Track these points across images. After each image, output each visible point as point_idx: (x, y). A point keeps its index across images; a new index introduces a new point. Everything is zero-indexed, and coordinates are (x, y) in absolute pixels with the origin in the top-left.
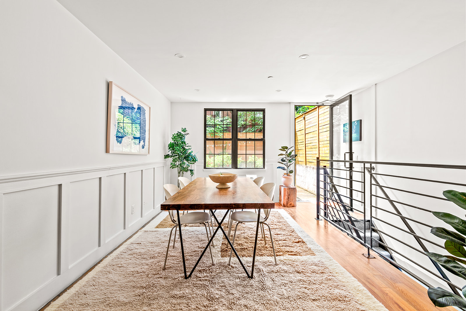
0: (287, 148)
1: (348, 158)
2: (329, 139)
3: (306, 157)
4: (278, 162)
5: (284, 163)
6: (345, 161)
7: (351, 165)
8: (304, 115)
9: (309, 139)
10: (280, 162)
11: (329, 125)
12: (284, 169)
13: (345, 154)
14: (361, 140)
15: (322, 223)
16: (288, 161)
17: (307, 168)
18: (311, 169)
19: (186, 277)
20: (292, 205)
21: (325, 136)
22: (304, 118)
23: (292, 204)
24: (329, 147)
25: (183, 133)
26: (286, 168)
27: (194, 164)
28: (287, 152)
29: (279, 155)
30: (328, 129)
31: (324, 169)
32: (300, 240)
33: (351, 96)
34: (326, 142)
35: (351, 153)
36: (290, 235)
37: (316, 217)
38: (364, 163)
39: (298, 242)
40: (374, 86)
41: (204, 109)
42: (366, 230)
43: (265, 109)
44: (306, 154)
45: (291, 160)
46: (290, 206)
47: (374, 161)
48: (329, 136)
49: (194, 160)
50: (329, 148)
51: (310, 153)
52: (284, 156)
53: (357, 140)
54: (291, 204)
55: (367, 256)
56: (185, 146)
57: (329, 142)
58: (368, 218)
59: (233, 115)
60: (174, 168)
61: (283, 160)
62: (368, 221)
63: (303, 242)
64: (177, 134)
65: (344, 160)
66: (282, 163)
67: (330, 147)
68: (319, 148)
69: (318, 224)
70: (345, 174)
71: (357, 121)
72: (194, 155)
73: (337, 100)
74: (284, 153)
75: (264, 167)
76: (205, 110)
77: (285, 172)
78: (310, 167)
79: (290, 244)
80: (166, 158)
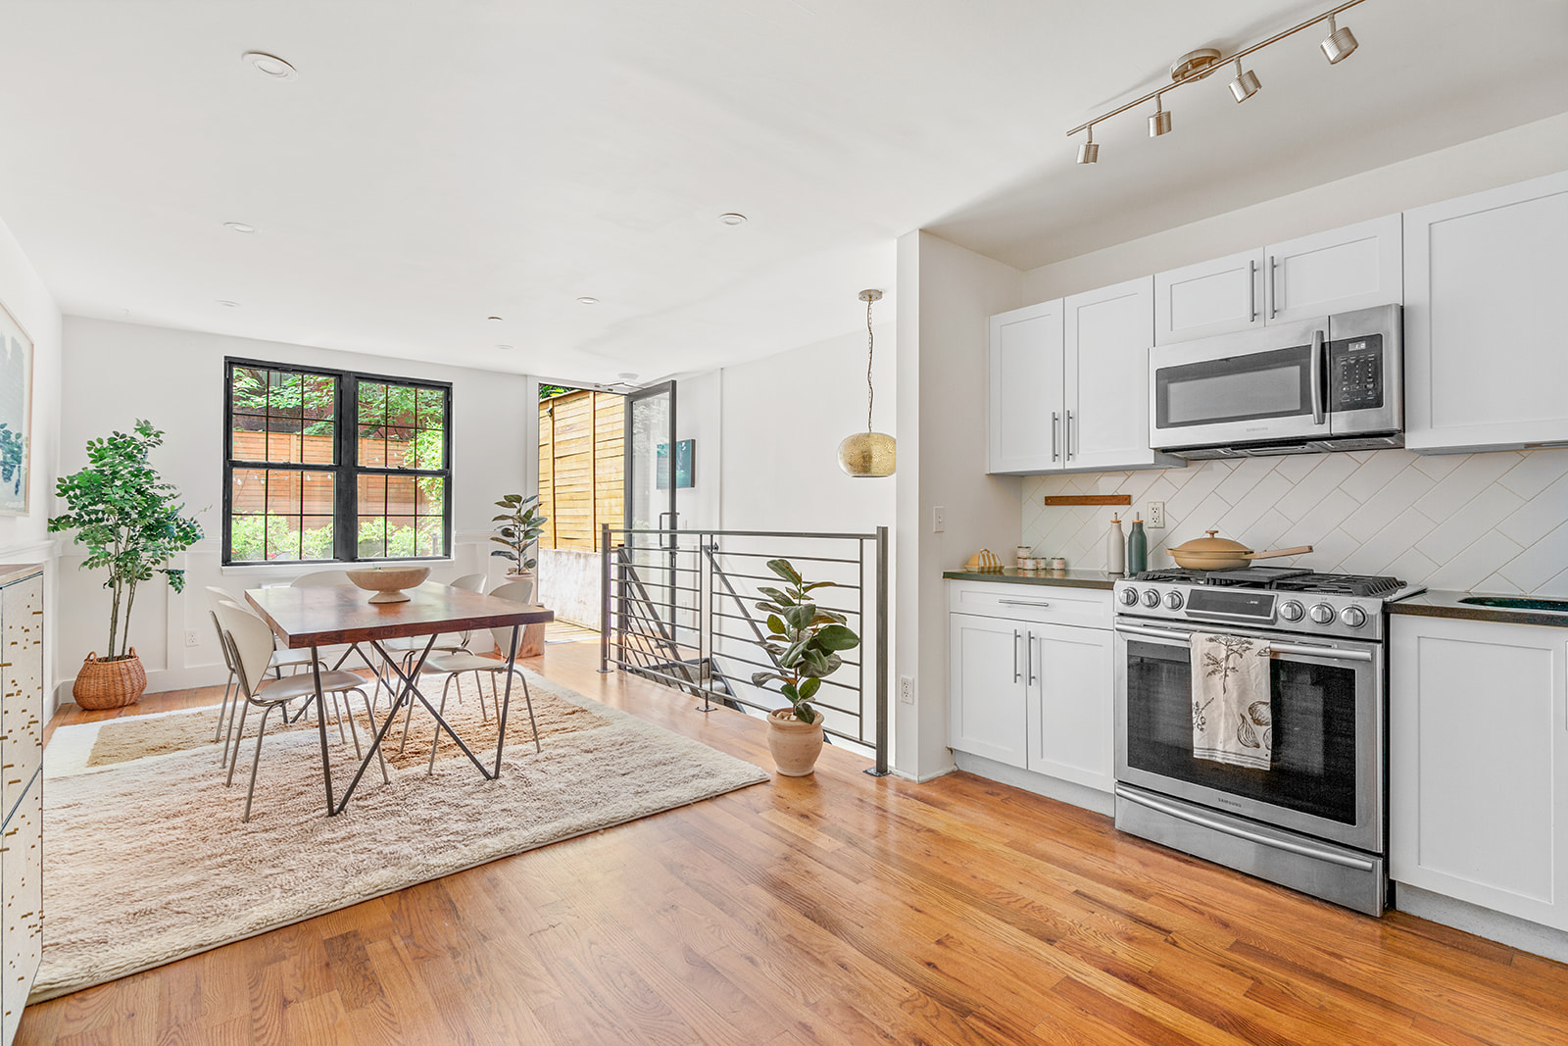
0: (518, 499)
1: (666, 526)
2: (622, 476)
3: (555, 524)
4: (492, 539)
5: (510, 540)
6: (661, 532)
7: (673, 539)
8: (551, 402)
9: (566, 475)
10: (497, 539)
11: (622, 442)
12: (511, 558)
13: (661, 517)
14: (693, 486)
15: (613, 678)
16: (522, 535)
17: (558, 556)
18: (572, 557)
19: (332, 814)
20: (533, 653)
21: (612, 470)
22: (551, 412)
23: (534, 649)
24: (623, 499)
25: (140, 438)
26: (516, 553)
27: (183, 548)
28: (519, 511)
29: (495, 519)
30: (622, 451)
31: (618, 551)
32: (576, 709)
33: (674, 383)
34: (614, 485)
35: (673, 515)
36: (551, 706)
37: (599, 667)
38: (701, 533)
39: (574, 712)
40: (719, 371)
41: (226, 357)
42: (703, 681)
43: (451, 384)
44: (555, 516)
45: (531, 533)
46: (529, 654)
47: (718, 530)
48: (623, 469)
49: (189, 535)
50: (622, 501)
51: (568, 512)
52: (511, 521)
53: (685, 486)
54: (531, 649)
55: (705, 709)
56: (147, 486)
57: (622, 485)
58: (706, 655)
59: (341, 392)
60: (97, 565)
61: (507, 533)
62: (707, 660)
63: (583, 711)
64: (110, 440)
65: (658, 529)
66: (504, 541)
67: (625, 497)
68: (595, 499)
69: (604, 679)
70: (660, 559)
71: (687, 442)
72: (188, 519)
73: (643, 385)
74: (512, 512)
75: (447, 554)
76: (230, 363)
77: (514, 564)
78: (569, 553)
79: (556, 718)
80: (55, 529)
